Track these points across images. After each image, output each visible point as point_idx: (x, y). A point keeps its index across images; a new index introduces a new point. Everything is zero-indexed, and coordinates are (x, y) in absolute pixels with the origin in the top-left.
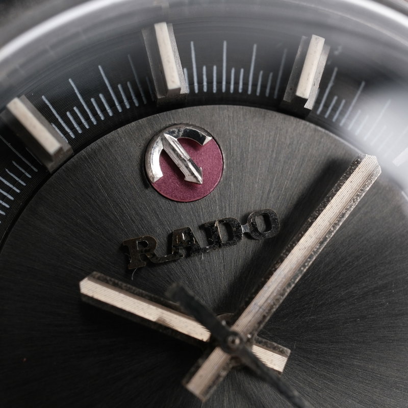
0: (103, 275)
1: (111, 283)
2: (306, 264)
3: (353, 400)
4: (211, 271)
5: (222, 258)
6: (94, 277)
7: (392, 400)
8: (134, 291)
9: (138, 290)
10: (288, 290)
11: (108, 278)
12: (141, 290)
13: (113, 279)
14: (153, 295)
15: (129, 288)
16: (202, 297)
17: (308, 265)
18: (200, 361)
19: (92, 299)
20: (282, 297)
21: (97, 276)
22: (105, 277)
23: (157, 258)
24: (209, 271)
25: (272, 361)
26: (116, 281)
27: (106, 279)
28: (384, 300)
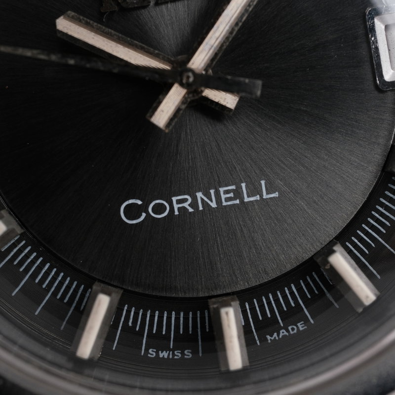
0: (76, 14)
1: (84, 22)
2: (251, 4)
3: (297, 140)
4: (176, 18)
5: (187, 7)
6: (69, 16)
7: (333, 143)
8: (104, 30)
9: (107, 30)
10: (236, 29)
11: (81, 17)
12: (110, 30)
13: (85, 19)
14: (120, 35)
15: (100, 27)
16: (167, 42)
17: (253, 4)
18: (161, 97)
19: (66, 35)
20: (230, 35)
21: (71, 15)
22: (78, 16)
23: (127, 3)
24: (174, 18)
25: (225, 99)
26: (88, 20)
27: (79, 18)
28: (332, 53)
